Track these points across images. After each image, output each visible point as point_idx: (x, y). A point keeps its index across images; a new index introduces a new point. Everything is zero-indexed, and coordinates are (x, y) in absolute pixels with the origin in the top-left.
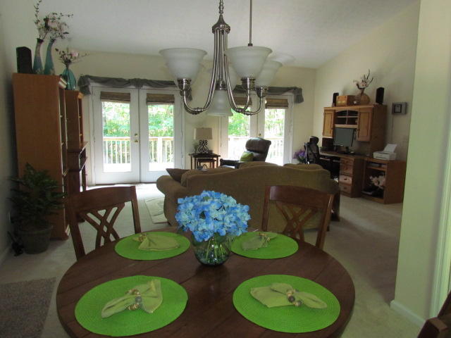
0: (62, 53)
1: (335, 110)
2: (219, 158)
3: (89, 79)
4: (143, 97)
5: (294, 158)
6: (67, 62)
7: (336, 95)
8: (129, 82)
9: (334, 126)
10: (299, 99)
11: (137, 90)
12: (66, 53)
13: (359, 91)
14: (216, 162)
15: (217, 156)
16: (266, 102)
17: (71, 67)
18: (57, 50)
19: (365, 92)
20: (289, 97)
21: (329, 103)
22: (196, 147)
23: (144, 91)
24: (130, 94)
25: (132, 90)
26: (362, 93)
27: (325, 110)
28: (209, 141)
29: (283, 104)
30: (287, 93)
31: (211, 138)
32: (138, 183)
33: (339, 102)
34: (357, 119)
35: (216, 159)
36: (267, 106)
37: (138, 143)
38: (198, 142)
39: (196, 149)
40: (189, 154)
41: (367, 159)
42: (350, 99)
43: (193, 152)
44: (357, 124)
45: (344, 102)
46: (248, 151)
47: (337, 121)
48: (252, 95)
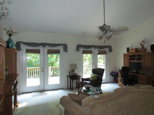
0: (8, 31)
1: (129, 55)
2: (81, 78)
3: (21, 43)
4: (46, 51)
5: (110, 75)
6: (10, 35)
7: (128, 49)
8: (40, 45)
9: (129, 61)
10: (111, 50)
11: (43, 48)
12: (10, 31)
13: (141, 46)
14: (79, 79)
15: (80, 77)
16: (98, 52)
17: (12, 37)
18: (5, 29)
19: (144, 47)
20: (107, 50)
21: (126, 52)
22: (70, 72)
23: (47, 48)
24: (40, 50)
25: (41, 48)
26: (143, 47)
27: (124, 55)
28: (76, 70)
29: (105, 53)
30: (106, 48)
31: (76, 68)
32: (43, 91)
33: (131, 51)
34: (142, 58)
35: (79, 78)
36: (99, 54)
37: (43, 72)
38: (71, 70)
39: (70, 73)
40: (67, 76)
41: (152, 77)
42: (137, 50)
43: (68, 75)
44: (142, 60)
45: (134, 51)
46: (94, 74)
47: (131, 59)
48: (92, 49)
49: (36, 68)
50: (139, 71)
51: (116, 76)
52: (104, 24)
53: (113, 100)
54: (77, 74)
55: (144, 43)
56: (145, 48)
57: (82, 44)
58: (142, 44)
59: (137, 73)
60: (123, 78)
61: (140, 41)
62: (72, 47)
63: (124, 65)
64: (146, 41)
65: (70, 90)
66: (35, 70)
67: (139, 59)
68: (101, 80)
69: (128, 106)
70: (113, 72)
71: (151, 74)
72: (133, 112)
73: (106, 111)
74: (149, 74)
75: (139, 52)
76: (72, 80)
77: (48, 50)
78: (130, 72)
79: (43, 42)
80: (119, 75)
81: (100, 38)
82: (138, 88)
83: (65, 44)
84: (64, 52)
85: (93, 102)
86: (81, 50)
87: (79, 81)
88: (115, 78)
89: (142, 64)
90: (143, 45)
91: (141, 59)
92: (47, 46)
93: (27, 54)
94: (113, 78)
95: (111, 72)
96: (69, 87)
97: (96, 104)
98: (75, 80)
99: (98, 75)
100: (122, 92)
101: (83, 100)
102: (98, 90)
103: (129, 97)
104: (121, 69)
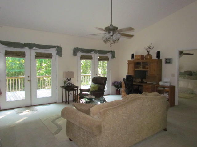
1: (134, 62)
2: (79, 88)
4: (34, 54)
7: (133, 55)
8: (25, 45)
9: (134, 69)
10: (113, 57)
11: (29, 50)
13: (147, 53)
14: (77, 91)
15: (77, 87)
16: (99, 58)
20: (109, 55)
21: (130, 59)
23: (35, 51)
24: (24, 52)
25: (26, 50)
27: (128, 62)
28: (72, 79)
29: (106, 59)
31: (73, 77)
32: (30, 106)
33: (136, 58)
34: (148, 66)
35: (77, 89)
36: (100, 60)
37: (30, 82)
38: (66, 79)
39: (65, 83)
40: (61, 87)
41: (157, 86)
42: (142, 57)
43: (63, 85)
44: (148, 68)
45: (139, 58)
46: (94, 84)
47: (136, 67)
48: (92, 54)
49: (14, 78)
50: (144, 80)
51: (119, 86)
52: (110, 25)
53: (123, 107)
54: (73, 84)
55: (150, 49)
56: (151, 55)
57: (80, 48)
58: (148, 50)
59: (142, 82)
60: (127, 88)
61: (146, 47)
62: (67, 51)
63: (128, 73)
64: (152, 47)
65: (66, 104)
66: (12, 80)
67: (144, 67)
68: (103, 90)
69: (137, 113)
70: (115, 82)
71: (155, 83)
72: (141, 118)
73: (117, 118)
74: (154, 83)
75: (145, 59)
76: (67, 92)
77: (36, 53)
78: (134, 81)
79: (29, 43)
80: (122, 85)
81: (106, 41)
82: (146, 95)
83: (59, 46)
84: (57, 56)
85: (104, 109)
86: (79, 54)
87: (77, 93)
88: (117, 89)
89: (147, 72)
90: (149, 52)
91: (146, 67)
92: (34, 48)
93: (6, 57)
94: (116, 88)
95: (114, 82)
96: (64, 100)
97: (107, 111)
98: (72, 92)
99: (100, 85)
100: (131, 99)
101: (92, 108)
102: (102, 101)
103: (138, 103)
104: (125, 77)
